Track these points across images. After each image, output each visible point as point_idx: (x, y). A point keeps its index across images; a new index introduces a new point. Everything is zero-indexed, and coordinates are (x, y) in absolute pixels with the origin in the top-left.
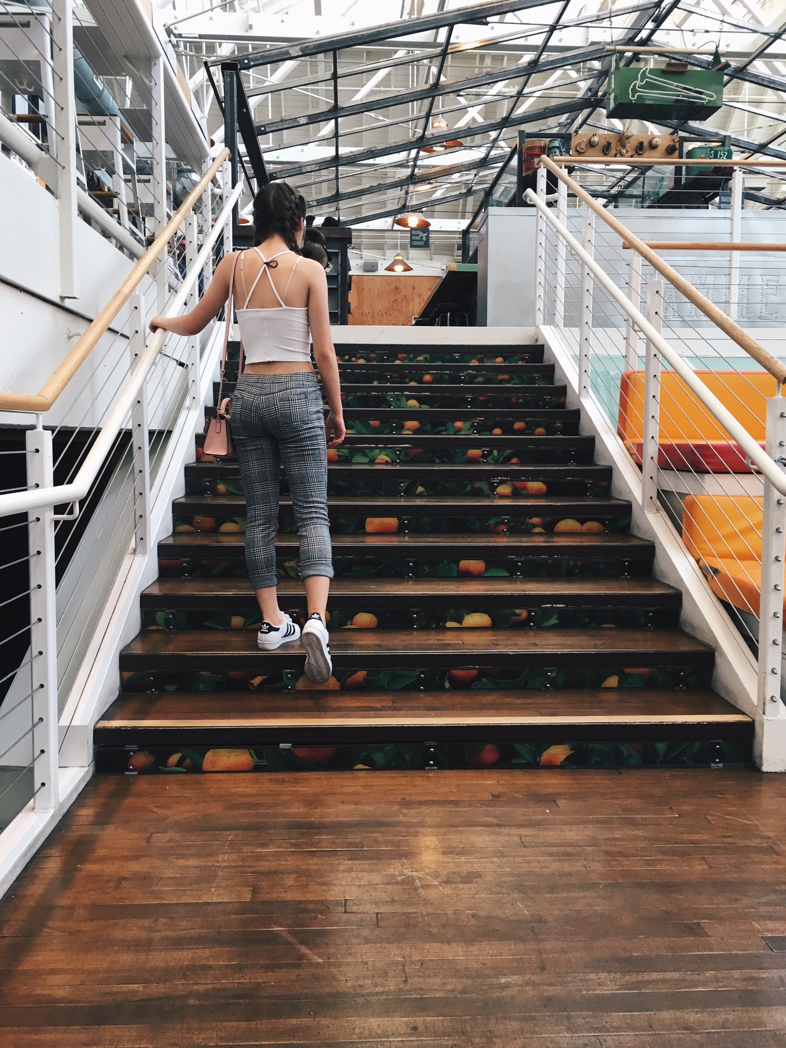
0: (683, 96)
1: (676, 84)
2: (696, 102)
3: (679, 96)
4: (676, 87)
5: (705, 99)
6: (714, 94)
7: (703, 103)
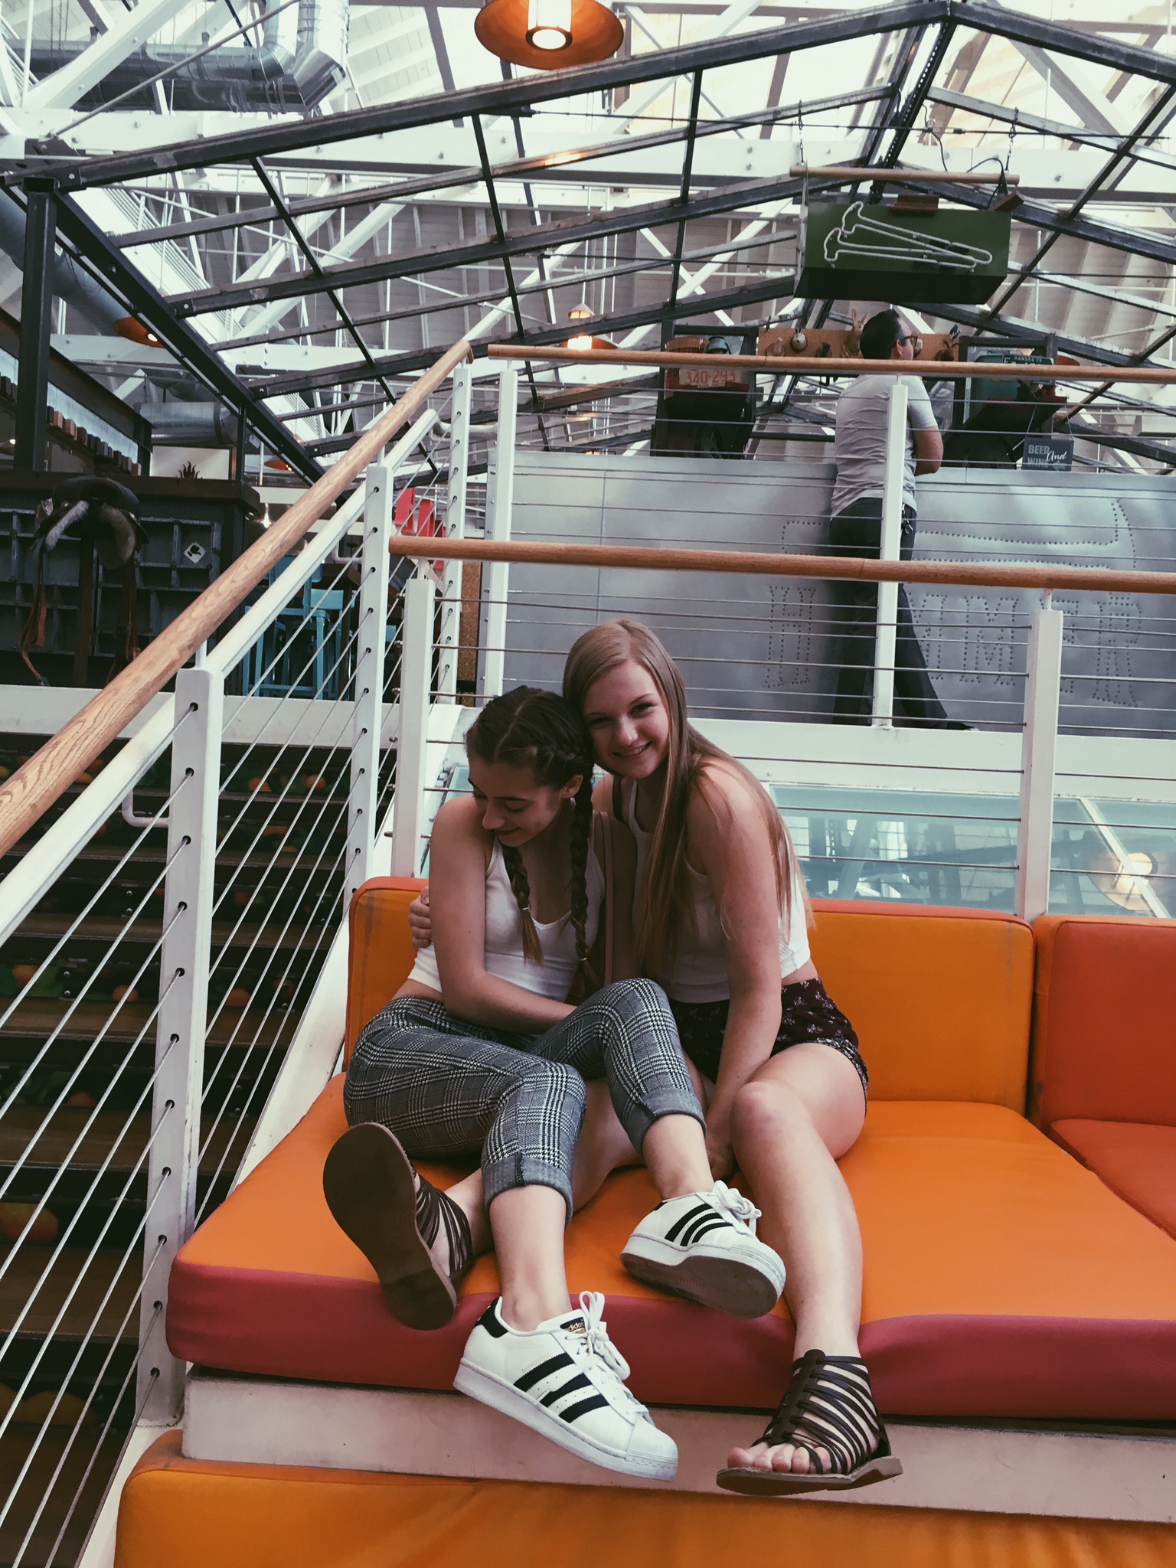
0: (930, 256)
1: (915, 234)
2: (954, 268)
3: (922, 257)
4: (918, 239)
5: (970, 263)
6: (988, 253)
7: (969, 270)
